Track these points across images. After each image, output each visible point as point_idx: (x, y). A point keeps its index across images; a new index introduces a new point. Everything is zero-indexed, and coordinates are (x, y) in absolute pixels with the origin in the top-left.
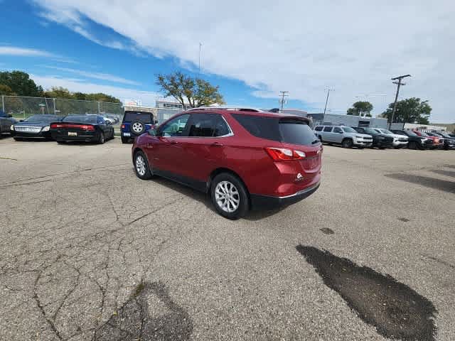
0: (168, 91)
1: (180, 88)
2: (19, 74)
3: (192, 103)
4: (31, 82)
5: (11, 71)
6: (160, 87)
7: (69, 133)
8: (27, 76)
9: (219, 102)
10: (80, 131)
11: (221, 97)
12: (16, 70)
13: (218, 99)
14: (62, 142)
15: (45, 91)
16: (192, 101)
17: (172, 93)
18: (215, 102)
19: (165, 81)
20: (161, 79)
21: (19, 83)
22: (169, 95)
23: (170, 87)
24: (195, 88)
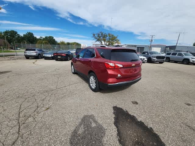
0: (96, 40)
1: (101, 38)
2: (51, 37)
3: (106, 44)
4: (54, 39)
5: (48, 36)
6: (94, 38)
7: (58, 57)
8: (53, 38)
9: (117, 43)
10: (62, 56)
11: (119, 41)
12: (50, 36)
13: (117, 41)
14: (57, 60)
15: (58, 43)
16: (106, 43)
17: (98, 40)
19: (96, 35)
20: (94, 35)
21: (51, 40)
22: (97, 41)
23: (97, 38)
24: (108, 38)
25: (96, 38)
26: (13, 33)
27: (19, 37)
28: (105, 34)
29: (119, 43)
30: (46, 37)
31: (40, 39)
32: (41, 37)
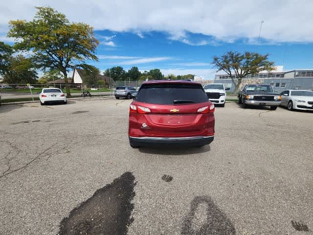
0: (219, 67)
3: (240, 73)
4: (160, 73)
6: (214, 65)
8: (159, 71)
17: (223, 68)
18: (264, 69)
19: (219, 60)
20: (216, 59)
23: (222, 64)
24: (244, 61)
25: (219, 65)
26: (119, 70)
27: (124, 73)
28: (238, 55)
29: (272, 69)
30: (151, 71)
31: (144, 74)
32: (145, 72)
